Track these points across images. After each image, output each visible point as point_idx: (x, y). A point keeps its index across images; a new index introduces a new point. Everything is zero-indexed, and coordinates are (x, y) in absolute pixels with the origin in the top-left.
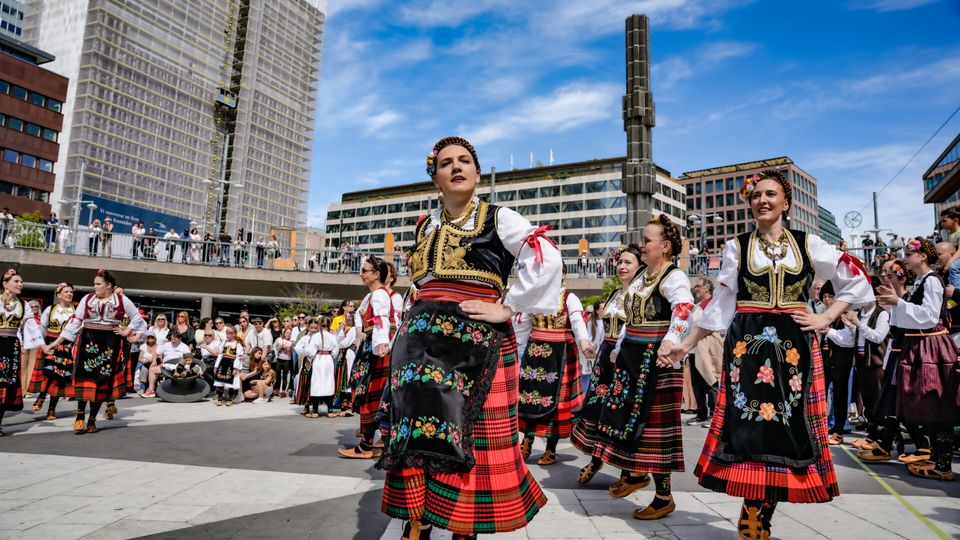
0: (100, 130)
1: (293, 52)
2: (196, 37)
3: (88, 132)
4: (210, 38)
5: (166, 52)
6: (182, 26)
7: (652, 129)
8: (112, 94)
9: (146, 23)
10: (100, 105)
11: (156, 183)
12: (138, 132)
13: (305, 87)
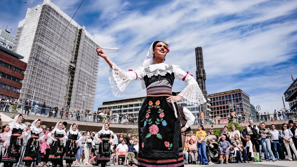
0: (33, 80)
1: (91, 58)
2: (63, 53)
3: (29, 81)
4: (68, 53)
5: (54, 57)
6: (59, 50)
7: (205, 81)
8: (37, 69)
9: (49, 48)
10: (33, 72)
11: (48, 97)
12: (44, 81)
13: (94, 69)
